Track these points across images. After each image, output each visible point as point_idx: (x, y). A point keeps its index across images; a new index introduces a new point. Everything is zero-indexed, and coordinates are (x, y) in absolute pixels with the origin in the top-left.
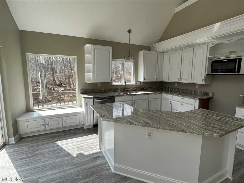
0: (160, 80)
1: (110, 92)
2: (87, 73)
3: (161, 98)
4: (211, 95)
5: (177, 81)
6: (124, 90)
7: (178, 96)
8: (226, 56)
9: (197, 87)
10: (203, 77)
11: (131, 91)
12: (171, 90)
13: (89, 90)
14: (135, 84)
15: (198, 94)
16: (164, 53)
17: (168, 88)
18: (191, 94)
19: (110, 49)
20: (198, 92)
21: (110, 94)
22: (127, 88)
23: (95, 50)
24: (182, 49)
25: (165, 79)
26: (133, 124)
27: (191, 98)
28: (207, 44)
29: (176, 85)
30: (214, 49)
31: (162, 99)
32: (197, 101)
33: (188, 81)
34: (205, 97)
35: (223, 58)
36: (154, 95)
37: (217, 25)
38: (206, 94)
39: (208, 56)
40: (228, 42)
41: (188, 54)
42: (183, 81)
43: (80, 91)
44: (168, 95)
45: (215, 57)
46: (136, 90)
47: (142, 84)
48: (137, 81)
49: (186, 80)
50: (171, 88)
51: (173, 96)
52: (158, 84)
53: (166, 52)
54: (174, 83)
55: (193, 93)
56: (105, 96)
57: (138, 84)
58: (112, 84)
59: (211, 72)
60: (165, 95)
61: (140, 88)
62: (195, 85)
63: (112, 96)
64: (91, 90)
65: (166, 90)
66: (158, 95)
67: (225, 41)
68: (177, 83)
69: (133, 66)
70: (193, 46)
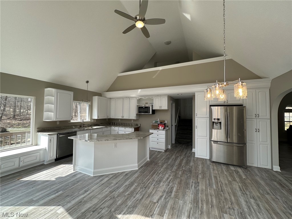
0: (109, 118)
1: (68, 129)
2: (45, 113)
3: (110, 130)
4: (139, 125)
5: (121, 118)
6: (81, 126)
7: (123, 127)
8: (144, 105)
9: (132, 121)
10: (135, 115)
11: (87, 127)
12: (116, 124)
13: (47, 128)
14: (90, 121)
15: (133, 125)
16: (111, 99)
17: (115, 123)
18: (129, 125)
19: (72, 93)
20: (133, 124)
21: (69, 130)
22: (84, 125)
23: (59, 94)
24: (123, 98)
25: (113, 116)
26: (109, 140)
27: (130, 128)
28: (136, 97)
29: (120, 121)
30: (139, 101)
31: (112, 131)
32: (133, 129)
33: (127, 118)
34: (137, 127)
35: (143, 106)
36: (106, 128)
37: (140, 90)
38: (137, 125)
39: (137, 104)
40: (144, 98)
41: (126, 102)
42: (125, 118)
43: (36, 130)
44: (116, 127)
45: (140, 105)
46: (91, 126)
47: (95, 121)
48: (91, 119)
49: (126, 117)
50: (116, 123)
51: (119, 128)
52: (107, 120)
53: (113, 98)
54: (118, 119)
55: (130, 125)
56: (68, 132)
57: (92, 121)
58: (70, 122)
59: (139, 113)
60: (114, 127)
61: (94, 124)
62: (131, 120)
63: (75, 131)
64: (49, 128)
65: (113, 124)
66: (109, 128)
67: (143, 98)
68: (121, 119)
69: (88, 107)
70: (129, 98)
